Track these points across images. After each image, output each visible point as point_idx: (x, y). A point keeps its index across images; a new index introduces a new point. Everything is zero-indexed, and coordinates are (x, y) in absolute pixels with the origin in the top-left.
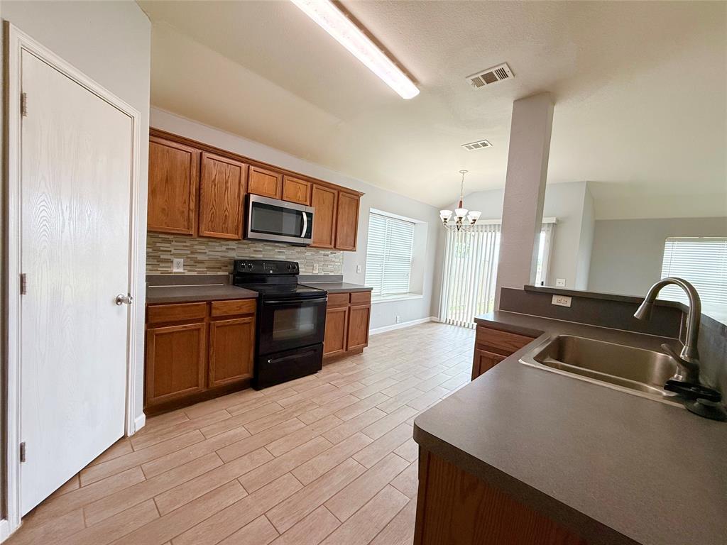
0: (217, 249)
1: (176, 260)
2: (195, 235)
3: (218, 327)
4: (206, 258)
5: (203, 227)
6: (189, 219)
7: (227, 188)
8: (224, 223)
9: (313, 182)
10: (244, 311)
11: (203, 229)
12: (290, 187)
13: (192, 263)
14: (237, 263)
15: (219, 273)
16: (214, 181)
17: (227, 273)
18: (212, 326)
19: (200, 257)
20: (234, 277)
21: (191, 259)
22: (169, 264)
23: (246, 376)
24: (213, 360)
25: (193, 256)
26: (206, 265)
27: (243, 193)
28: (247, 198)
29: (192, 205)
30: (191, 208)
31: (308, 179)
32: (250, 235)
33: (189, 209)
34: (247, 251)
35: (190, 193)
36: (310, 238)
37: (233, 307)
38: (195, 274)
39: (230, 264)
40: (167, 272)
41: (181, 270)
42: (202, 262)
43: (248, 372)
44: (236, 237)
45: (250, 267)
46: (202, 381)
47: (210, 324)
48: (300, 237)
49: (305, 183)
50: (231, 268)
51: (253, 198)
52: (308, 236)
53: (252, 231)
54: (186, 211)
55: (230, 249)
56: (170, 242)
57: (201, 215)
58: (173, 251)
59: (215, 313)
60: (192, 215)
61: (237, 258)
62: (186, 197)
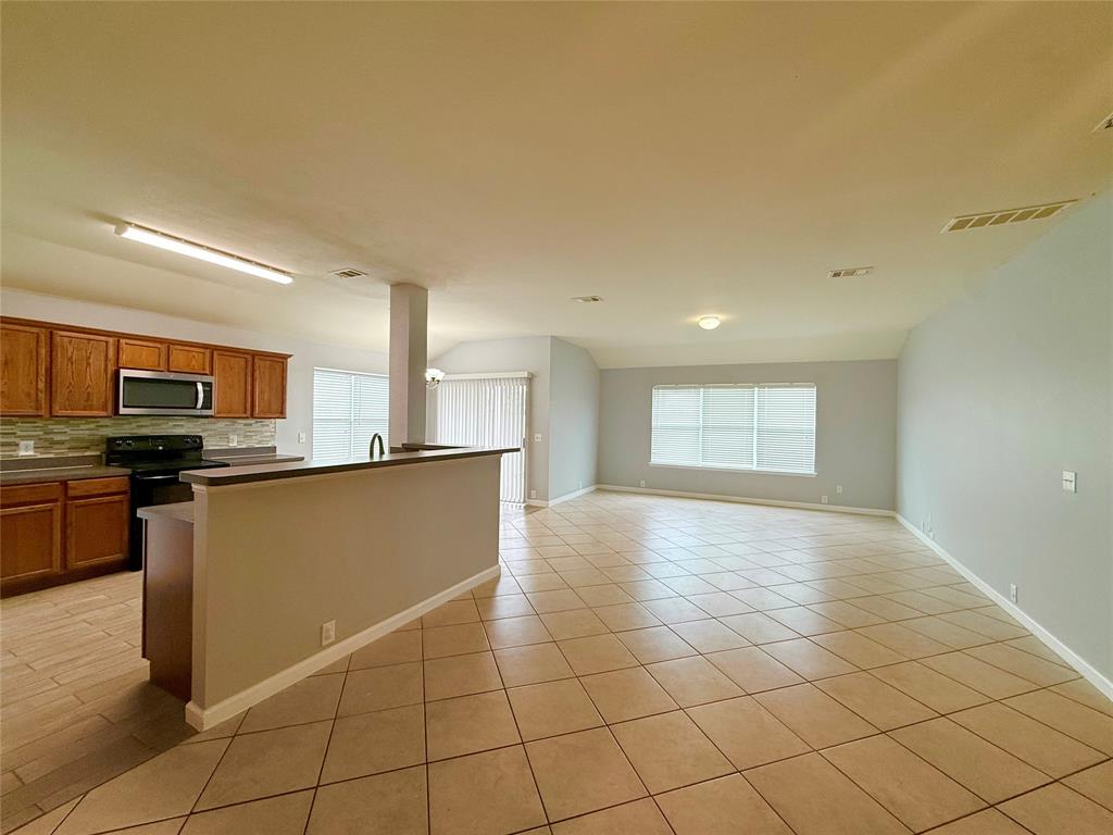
0: (82, 427)
1: (22, 443)
2: (48, 416)
3: (77, 507)
4: (67, 438)
5: (56, 407)
6: (37, 401)
7: (88, 364)
8: (87, 401)
9: (213, 349)
10: (114, 489)
11: (57, 408)
12: (178, 357)
13: (47, 444)
14: (111, 441)
15: (86, 454)
16: (70, 359)
17: (98, 453)
18: (68, 507)
19: (57, 438)
20: (107, 457)
21: (46, 440)
22: (14, 448)
23: (118, 556)
24: (72, 540)
25: (47, 437)
26: (68, 446)
27: (111, 368)
28: (117, 374)
29: (41, 385)
30: (40, 387)
31: (205, 346)
32: (122, 411)
33: (37, 389)
34: (126, 427)
35: (37, 373)
36: (210, 408)
37: (96, 486)
38: (52, 456)
39: (102, 442)
40: (12, 456)
41: (31, 453)
42: (62, 443)
43: (121, 552)
44: (105, 414)
45: (129, 444)
46: (57, 564)
47: (66, 505)
48: (195, 408)
49: (202, 350)
50: (105, 446)
51: (124, 373)
52: (207, 405)
53: (124, 406)
54: (33, 392)
55: (102, 426)
56: (14, 423)
57: (54, 394)
58: (19, 433)
59: (71, 493)
60: (42, 396)
61: (111, 435)
62: (33, 376)
